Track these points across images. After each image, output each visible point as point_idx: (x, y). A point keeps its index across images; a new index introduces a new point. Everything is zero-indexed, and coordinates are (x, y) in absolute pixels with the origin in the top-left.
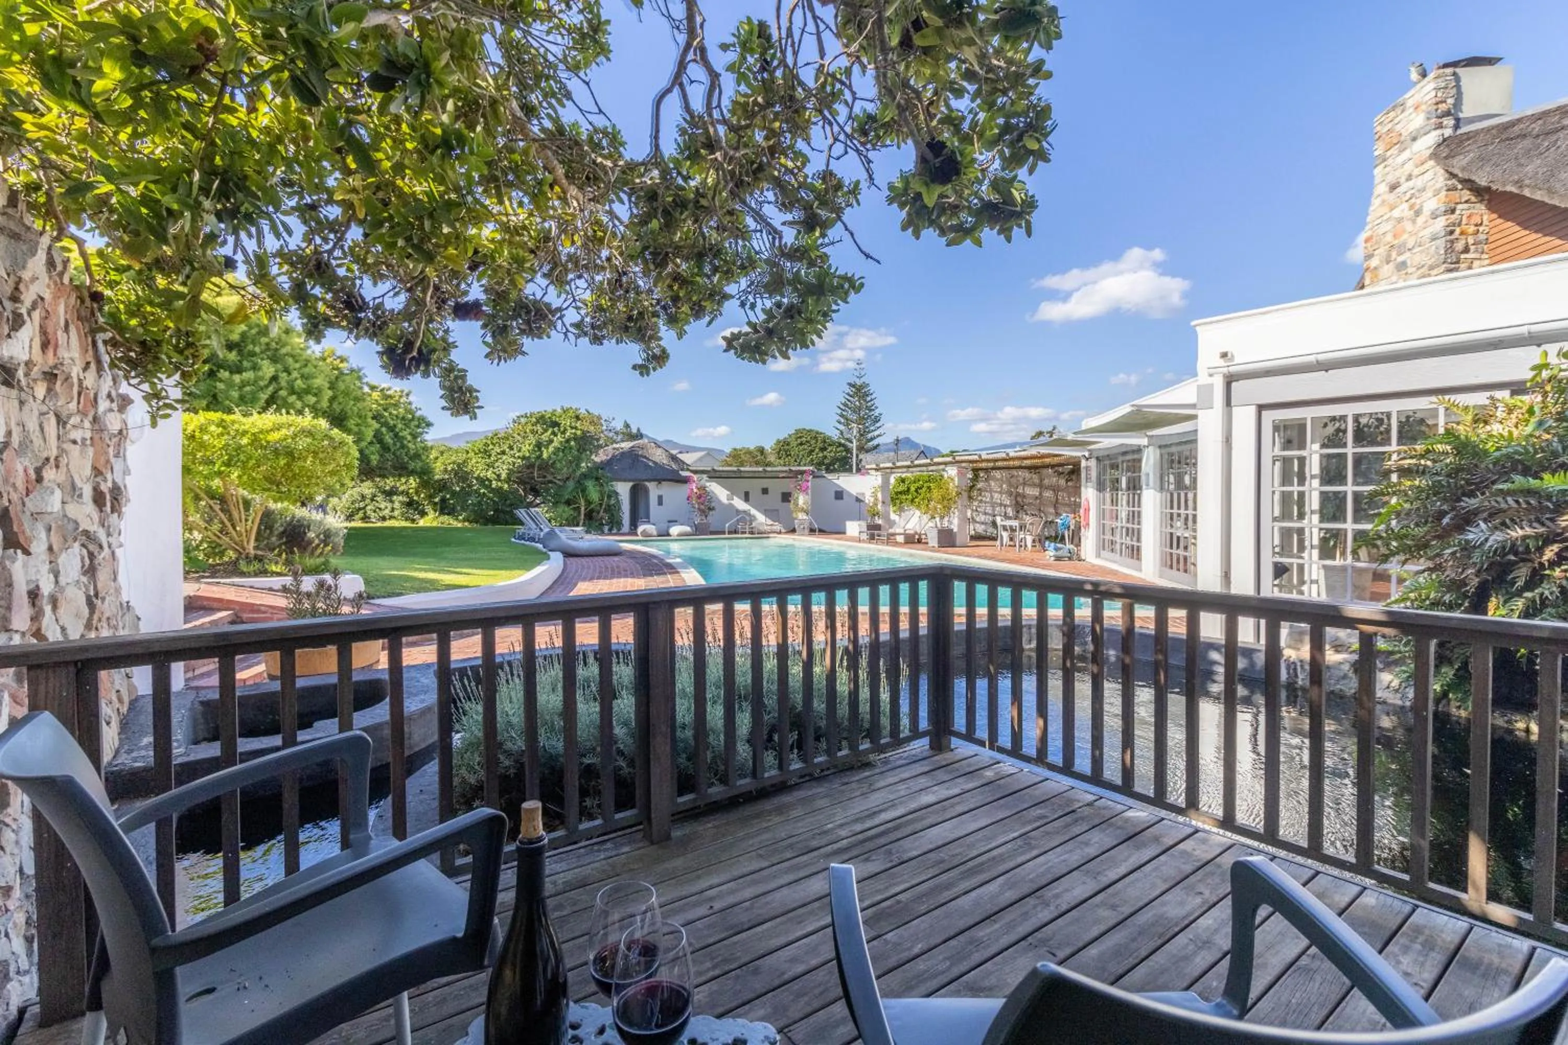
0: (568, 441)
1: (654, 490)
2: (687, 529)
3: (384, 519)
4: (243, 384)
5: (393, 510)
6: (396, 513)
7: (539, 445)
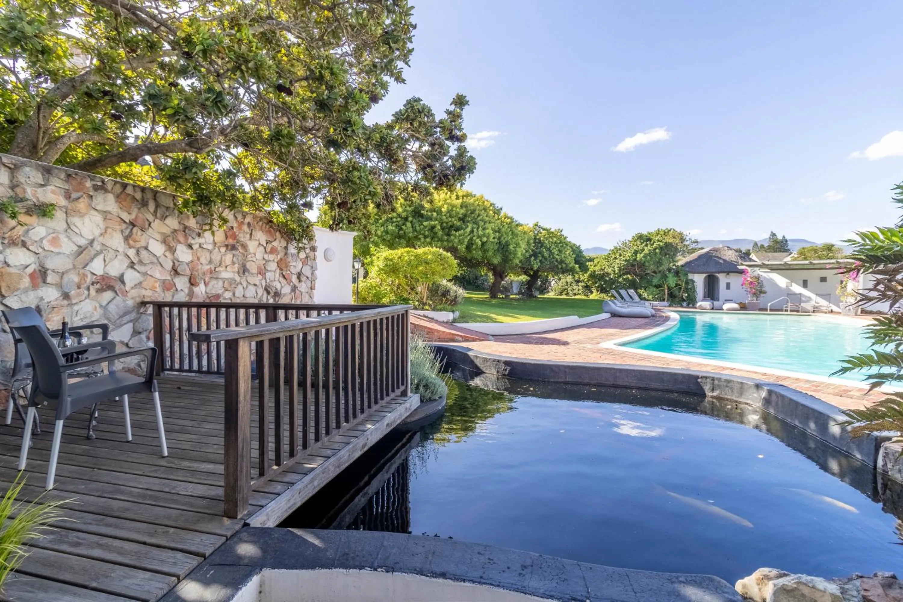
0: (655, 249)
1: (723, 279)
2: (736, 306)
3: (575, 294)
4: (460, 235)
5: (579, 290)
6: (580, 292)
7: (636, 253)
